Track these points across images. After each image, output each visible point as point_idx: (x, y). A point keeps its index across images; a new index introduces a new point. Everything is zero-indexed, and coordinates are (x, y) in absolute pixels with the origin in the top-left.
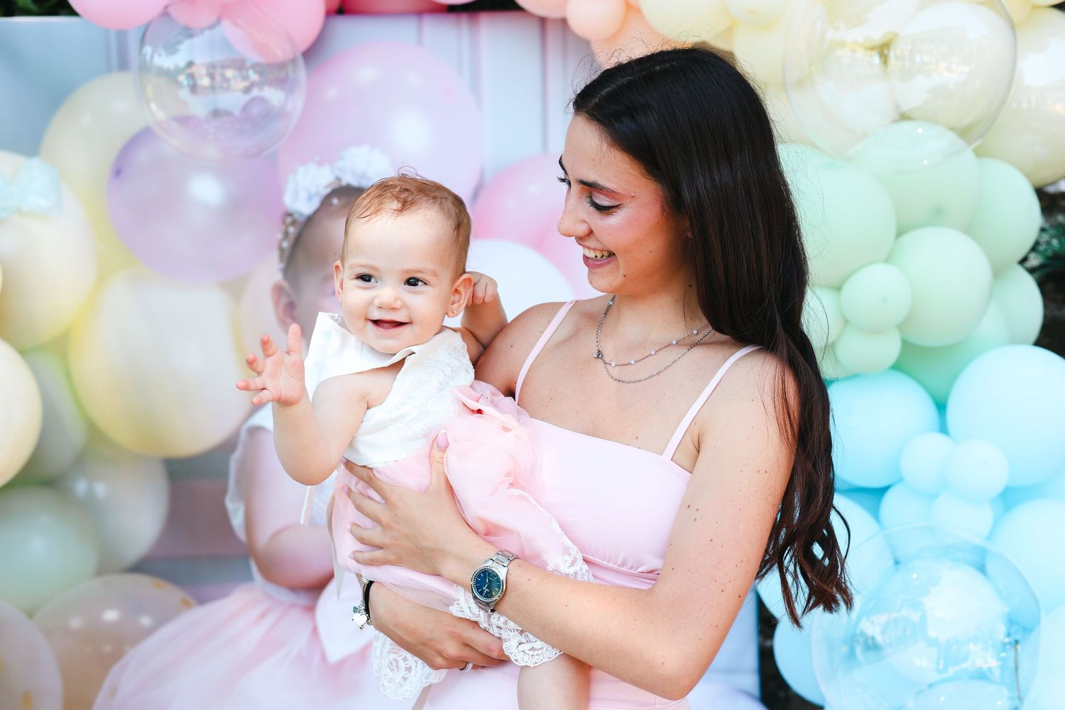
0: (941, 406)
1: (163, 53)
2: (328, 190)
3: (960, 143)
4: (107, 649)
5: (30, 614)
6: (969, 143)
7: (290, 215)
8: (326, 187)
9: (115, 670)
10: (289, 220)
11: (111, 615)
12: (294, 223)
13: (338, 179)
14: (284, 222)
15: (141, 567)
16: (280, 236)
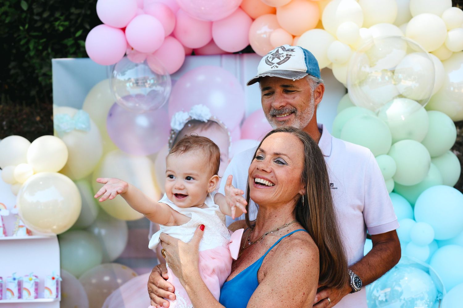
0: (413, 206)
1: (120, 75)
2: (187, 121)
3: (419, 105)
4: (105, 291)
5: (78, 277)
6: (422, 105)
7: (173, 130)
8: (186, 120)
9: (108, 299)
10: (172, 132)
11: (107, 278)
12: (174, 133)
13: (191, 117)
14: (171, 133)
15: (118, 261)
16: (169, 138)
